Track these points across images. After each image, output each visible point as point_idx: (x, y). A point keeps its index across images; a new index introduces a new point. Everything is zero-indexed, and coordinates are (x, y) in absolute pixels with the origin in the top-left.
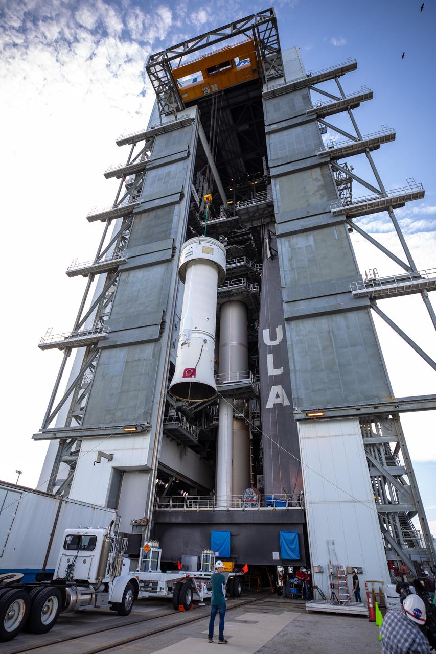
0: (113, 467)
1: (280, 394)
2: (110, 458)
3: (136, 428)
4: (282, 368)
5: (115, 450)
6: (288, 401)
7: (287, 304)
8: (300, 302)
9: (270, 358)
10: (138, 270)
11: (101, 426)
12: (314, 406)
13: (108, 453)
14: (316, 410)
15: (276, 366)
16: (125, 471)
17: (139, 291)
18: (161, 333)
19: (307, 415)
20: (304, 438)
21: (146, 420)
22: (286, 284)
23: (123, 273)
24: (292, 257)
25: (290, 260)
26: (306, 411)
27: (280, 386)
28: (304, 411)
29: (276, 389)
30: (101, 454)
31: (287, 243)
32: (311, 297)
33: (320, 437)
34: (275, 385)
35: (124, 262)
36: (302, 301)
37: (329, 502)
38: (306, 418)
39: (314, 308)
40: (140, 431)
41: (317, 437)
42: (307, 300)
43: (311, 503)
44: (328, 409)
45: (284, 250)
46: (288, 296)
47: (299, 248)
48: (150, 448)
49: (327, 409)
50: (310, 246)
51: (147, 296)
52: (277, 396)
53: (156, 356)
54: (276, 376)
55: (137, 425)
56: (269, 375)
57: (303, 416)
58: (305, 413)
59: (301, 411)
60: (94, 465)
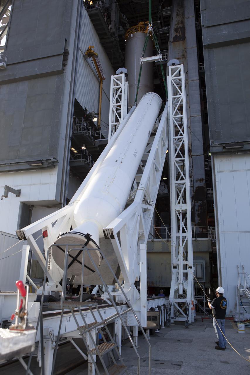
0: (21, 202)
2: (18, 193)
3: (42, 163)
5: (22, 185)
7: (206, 29)
8: (221, 26)
11: (6, 162)
12: (232, 139)
13: (16, 188)
14: (235, 142)
16: (33, 206)
18: (64, 65)
19: (224, 148)
20: (220, 172)
21: (52, 155)
22: (206, 6)
28: (221, 144)
30: (8, 189)
33: (236, 171)
36: (224, 26)
37: (241, 232)
38: (224, 150)
39: (237, 33)
40: (46, 166)
41: (233, 171)
42: (230, 25)
43: (224, 232)
44: (248, 142)
46: (208, 20)
48: (57, 184)
49: (246, 142)
53: (60, 89)
55: (43, 160)
57: (220, 150)
58: (223, 146)
59: (218, 144)
60: (2, 199)
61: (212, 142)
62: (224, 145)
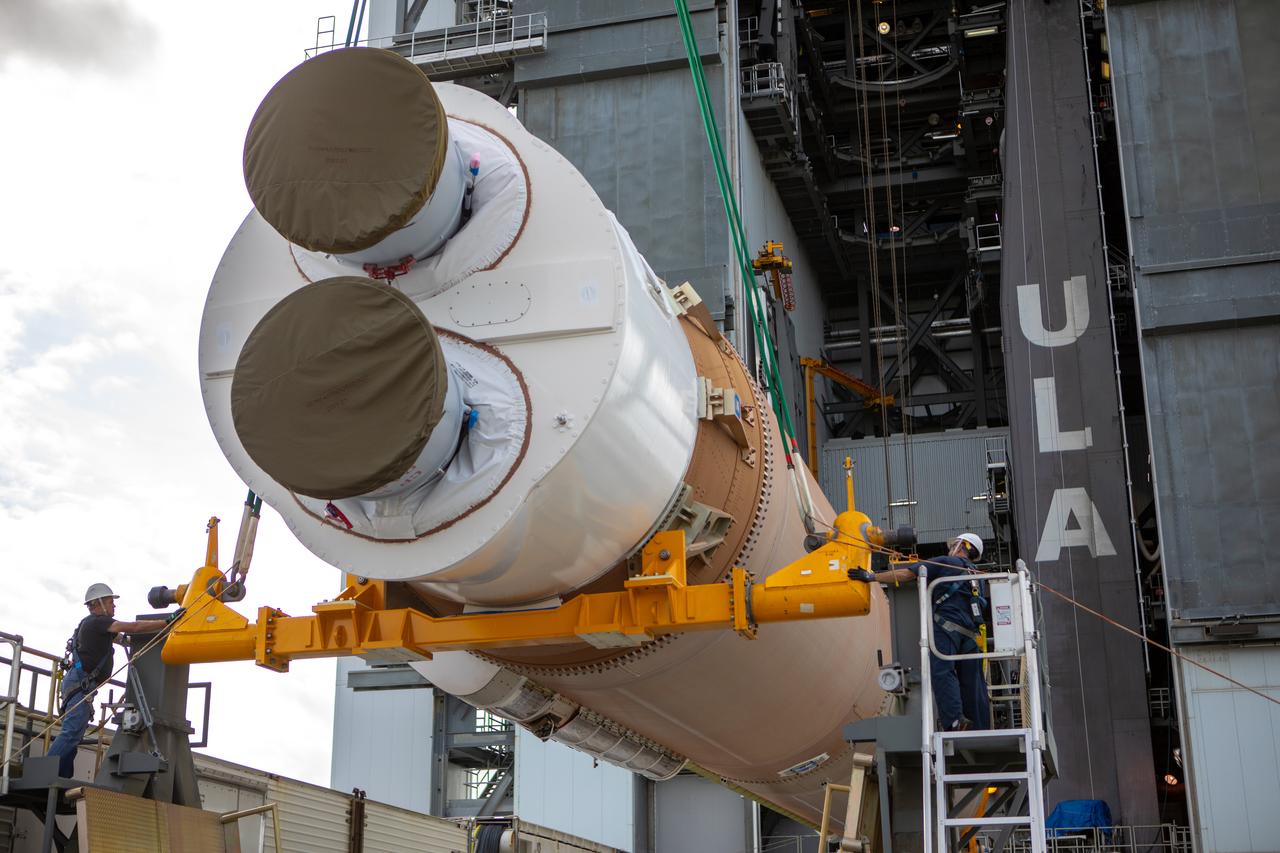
1: (1081, 515)
4: (1088, 430)
6: (1108, 542)
7: (1147, 280)
8: (1189, 275)
9: (1045, 391)
10: (591, 88)
12: (1227, 608)
14: (1235, 618)
15: (1066, 424)
17: (612, 178)
19: (1208, 630)
20: (1196, 691)
22: (1141, 201)
23: (533, 96)
24: (1161, 94)
25: (1156, 104)
26: (1205, 620)
27: (1081, 491)
28: (1200, 620)
29: (1068, 500)
31: (1143, 35)
32: (1224, 259)
34: (1066, 487)
35: (536, 53)
36: (1197, 276)
38: (1207, 639)
39: (1233, 300)
41: (1232, 689)
42: (1212, 273)
44: (1268, 616)
45: (1132, 59)
46: (1151, 251)
47: (1186, 59)
49: (1264, 616)
50: (1225, 53)
51: (646, 202)
52: (1073, 523)
54: (1066, 454)
56: (1042, 449)
57: (1197, 636)
58: (1202, 626)
59: (1192, 620)
60: (596, 765)
61: (1173, 612)
62: (1208, 624)
